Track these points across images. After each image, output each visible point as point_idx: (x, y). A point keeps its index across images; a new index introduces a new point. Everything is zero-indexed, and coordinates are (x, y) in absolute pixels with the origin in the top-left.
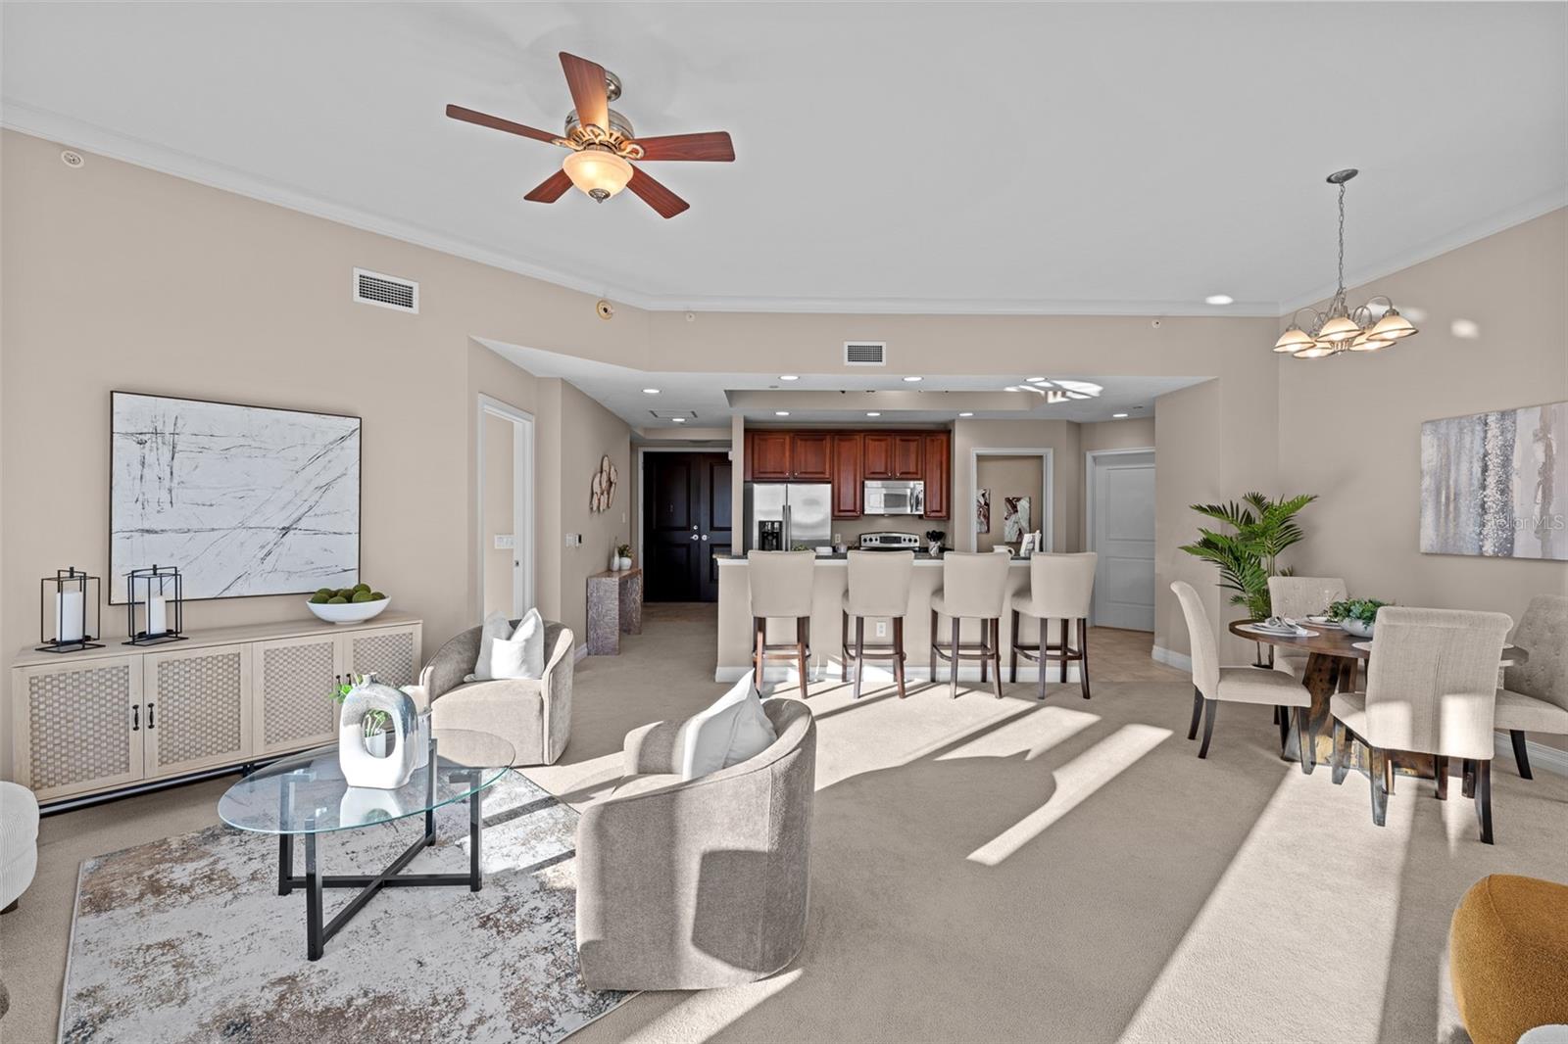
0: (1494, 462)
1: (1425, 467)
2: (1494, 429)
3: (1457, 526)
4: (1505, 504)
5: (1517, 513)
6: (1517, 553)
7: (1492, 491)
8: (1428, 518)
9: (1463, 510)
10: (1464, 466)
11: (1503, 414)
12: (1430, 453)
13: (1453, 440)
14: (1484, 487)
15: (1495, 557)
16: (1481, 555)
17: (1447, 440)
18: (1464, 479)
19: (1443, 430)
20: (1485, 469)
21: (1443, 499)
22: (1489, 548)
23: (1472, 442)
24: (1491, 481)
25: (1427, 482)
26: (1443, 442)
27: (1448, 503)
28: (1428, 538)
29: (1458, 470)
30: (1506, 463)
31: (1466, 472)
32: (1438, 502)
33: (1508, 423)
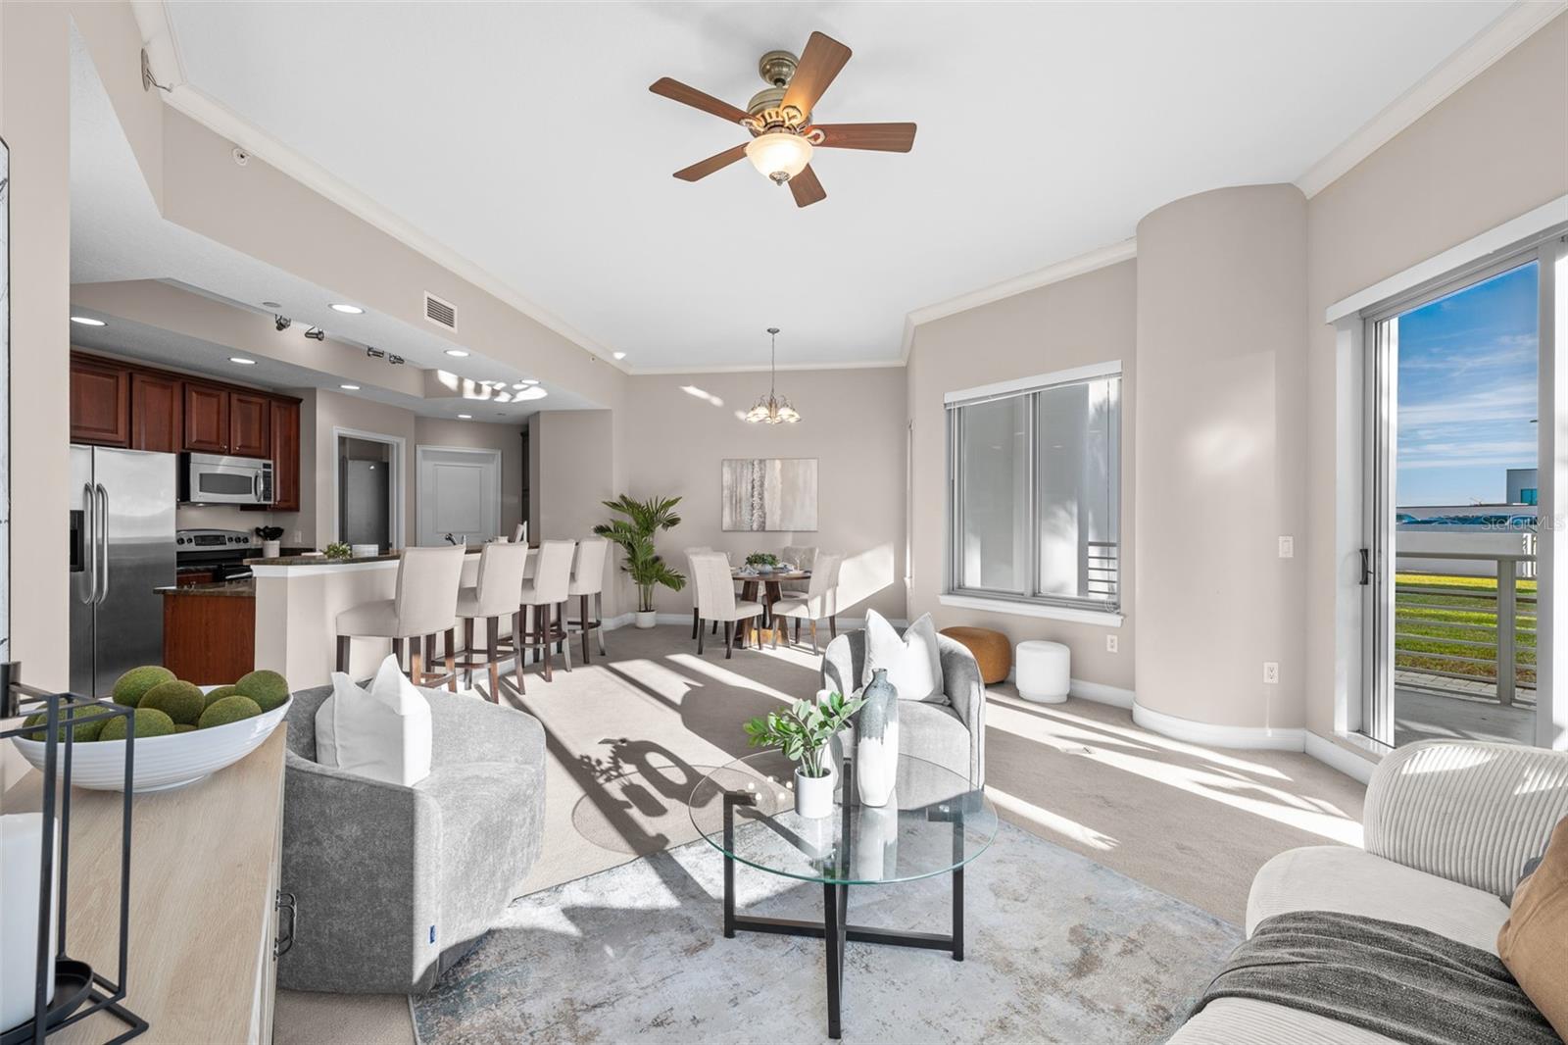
0: (757, 484)
1: (725, 484)
2: (757, 468)
3: (741, 516)
4: (762, 505)
5: (767, 510)
6: (767, 529)
7: (756, 498)
8: (727, 512)
9: (743, 507)
10: (744, 486)
11: (761, 461)
12: (727, 477)
13: (739, 470)
14: (753, 496)
15: (758, 531)
16: (752, 530)
17: (735, 472)
18: (743, 494)
19: (734, 465)
20: (753, 487)
21: (734, 502)
22: (755, 527)
23: (747, 475)
24: (756, 493)
25: (726, 492)
26: (734, 472)
27: (736, 503)
28: (727, 521)
29: (741, 487)
30: (762, 485)
31: (744, 489)
32: (731, 504)
33: (763, 466)
